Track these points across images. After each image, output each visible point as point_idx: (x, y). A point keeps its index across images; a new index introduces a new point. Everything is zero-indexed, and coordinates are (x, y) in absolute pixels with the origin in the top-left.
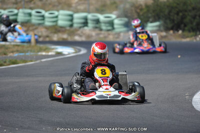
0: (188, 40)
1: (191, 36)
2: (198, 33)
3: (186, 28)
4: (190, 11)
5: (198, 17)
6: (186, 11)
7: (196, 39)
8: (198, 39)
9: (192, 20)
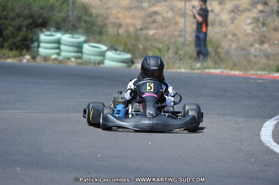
0: (9, 61)
1: (15, 57)
2: (24, 52)
3: (6, 44)
4: (13, 19)
5: (24, 29)
6: (7, 19)
7: (21, 60)
8: (25, 61)
9: (16, 32)
